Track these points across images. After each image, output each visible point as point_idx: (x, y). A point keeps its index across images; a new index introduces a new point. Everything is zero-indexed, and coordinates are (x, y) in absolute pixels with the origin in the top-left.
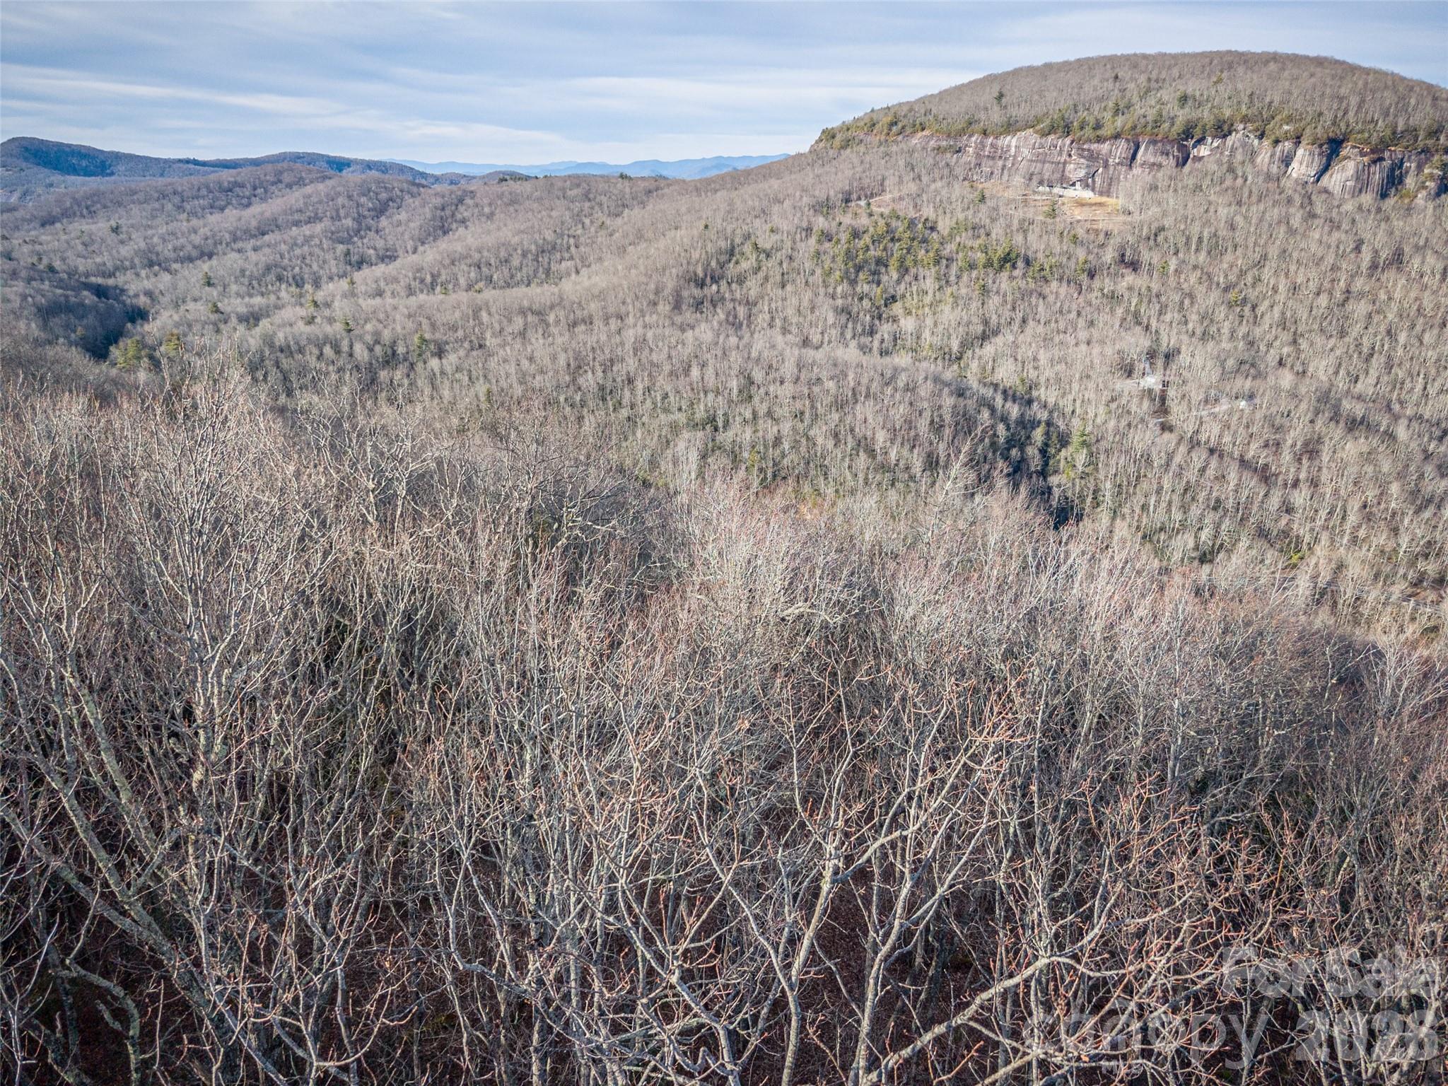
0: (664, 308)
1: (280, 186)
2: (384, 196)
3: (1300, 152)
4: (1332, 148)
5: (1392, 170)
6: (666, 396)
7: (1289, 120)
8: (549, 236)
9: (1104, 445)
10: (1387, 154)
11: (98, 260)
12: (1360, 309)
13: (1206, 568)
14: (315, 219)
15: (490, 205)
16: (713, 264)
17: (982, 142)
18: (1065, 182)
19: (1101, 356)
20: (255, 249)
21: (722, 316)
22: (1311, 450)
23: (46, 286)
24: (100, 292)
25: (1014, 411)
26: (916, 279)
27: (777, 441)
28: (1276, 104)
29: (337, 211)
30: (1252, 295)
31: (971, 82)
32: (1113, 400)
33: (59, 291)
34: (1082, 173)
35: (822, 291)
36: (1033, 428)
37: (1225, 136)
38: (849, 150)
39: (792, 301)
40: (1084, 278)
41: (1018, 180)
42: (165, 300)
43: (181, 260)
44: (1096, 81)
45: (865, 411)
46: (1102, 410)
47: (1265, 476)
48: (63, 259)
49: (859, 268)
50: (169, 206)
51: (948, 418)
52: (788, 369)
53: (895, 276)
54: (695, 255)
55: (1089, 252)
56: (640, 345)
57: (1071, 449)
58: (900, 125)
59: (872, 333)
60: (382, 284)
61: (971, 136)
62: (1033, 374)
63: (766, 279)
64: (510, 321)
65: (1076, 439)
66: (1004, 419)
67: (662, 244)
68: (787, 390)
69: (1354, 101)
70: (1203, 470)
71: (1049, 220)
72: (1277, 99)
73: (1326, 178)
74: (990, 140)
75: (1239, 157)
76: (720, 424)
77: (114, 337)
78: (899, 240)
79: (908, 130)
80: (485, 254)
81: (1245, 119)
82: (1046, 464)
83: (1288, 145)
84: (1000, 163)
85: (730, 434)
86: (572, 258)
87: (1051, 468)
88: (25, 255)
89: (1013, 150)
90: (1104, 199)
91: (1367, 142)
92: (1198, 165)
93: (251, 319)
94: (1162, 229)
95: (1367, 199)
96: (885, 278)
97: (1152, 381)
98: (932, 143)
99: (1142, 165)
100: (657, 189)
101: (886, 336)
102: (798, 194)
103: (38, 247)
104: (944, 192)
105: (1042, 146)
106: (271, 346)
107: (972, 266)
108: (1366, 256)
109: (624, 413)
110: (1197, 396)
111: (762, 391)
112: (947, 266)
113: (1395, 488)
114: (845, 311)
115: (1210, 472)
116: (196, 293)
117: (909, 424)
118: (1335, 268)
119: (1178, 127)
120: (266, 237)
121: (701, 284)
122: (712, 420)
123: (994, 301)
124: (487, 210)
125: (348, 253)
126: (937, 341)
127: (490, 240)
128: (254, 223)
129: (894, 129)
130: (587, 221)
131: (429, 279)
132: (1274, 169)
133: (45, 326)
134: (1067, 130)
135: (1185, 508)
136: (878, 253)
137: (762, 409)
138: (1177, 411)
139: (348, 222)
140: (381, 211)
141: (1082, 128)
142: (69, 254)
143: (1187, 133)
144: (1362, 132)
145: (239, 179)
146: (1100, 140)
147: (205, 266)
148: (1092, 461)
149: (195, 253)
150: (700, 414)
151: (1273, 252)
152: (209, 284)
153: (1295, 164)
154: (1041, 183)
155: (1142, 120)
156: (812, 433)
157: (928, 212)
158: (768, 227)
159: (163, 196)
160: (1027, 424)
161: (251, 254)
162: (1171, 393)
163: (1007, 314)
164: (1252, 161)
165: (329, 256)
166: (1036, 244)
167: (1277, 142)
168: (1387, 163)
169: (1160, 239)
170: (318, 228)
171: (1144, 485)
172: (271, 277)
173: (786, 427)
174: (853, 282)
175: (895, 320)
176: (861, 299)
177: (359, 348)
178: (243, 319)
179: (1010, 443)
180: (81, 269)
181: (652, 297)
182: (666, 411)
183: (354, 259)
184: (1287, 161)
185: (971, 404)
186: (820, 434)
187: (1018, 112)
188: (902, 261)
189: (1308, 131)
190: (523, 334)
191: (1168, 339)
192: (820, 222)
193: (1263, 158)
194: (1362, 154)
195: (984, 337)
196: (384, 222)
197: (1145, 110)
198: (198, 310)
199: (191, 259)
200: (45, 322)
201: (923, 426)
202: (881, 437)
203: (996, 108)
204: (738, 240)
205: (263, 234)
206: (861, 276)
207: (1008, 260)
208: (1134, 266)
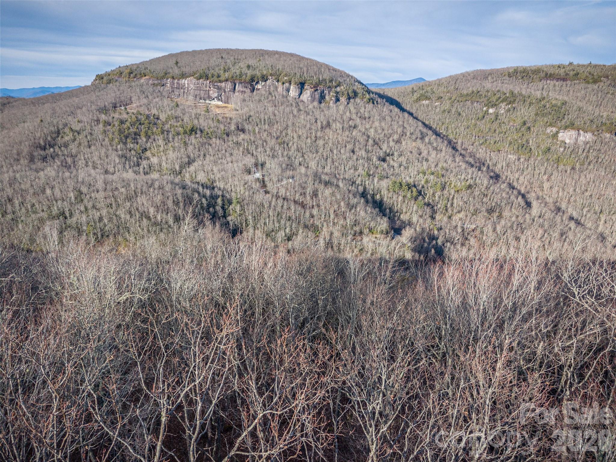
0: (24, 162)
3: (292, 87)
4: (302, 85)
5: (321, 94)
6: (33, 205)
7: (286, 75)
9: (245, 202)
10: (319, 88)
12: (321, 142)
13: (290, 243)
16: (49, 138)
17: (172, 82)
18: (210, 98)
19: (238, 167)
21: (59, 163)
22: (315, 194)
25: (208, 192)
26: (154, 140)
27: (101, 219)
28: (280, 70)
30: (286, 140)
31: (163, 57)
32: (245, 184)
34: (216, 95)
35: (110, 148)
36: (217, 199)
37: (266, 81)
38: (111, 85)
39: (95, 153)
40: (225, 136)
41: (191, 98)
44: (215, 59)
45: (142, 200)
46: (242, 188)
47: (303, 205)
49: (126, 137)
51: (180, 199)
52: (100, 185)
53: (144, 140)
54: (38, 135)
55: (225, 126)
56: (12, 182)
57: (233, 205)
58: (134, 74)
59: (138, 165)
61: (167, 79)
62: (212, 177)
63: (80, 144)
65: (234, 201)
66: (204, 196)
67: (17, 130)
68: (101, 195)
69: (305, 69)
70: (282, 206)
71: (207, 114)
72: (281, 68)
73: (301, 96)
74: (176, 81)
75: (272, 89)
76: (68, 215)
78: (143, 124)
79: (139, 76)
81: (271, 75)
82: (225, 212)
83: (287, 84)
84: (182, 91)
85: (74, 219)
87: (227, 214)
89: (186, 85)
90: (226, 105)
91: (312, 84)
92: (258, 92)
94: (250, 116)
95: (316, 103)
96: (140, 141)
97: (258, 175)
98: (151, 82)
99: (238, 91)
100: (9, 103)
101: (145, 166)
102: (89, 104)
104: (160, 103)
105: (198, 84)
107: (178, 134)
108: (319, 124)
109: (9, 217)
110: (275, 179)
111: (88, 196)
112: (167, 134)
113: (342, 204)
114: (124, 156)
115: (285, 207)
117: (164, 203)
118: (310, 129)
119: (248, 78)
121: (44, 149)
122: (63, 214)
123: (190, 148)
126: (169, 166)
129: (132, 75)
132: (285, 94)
134: (207, 78)
135: (279, 222)
136: (135, 130)
137: (90, 205)
138: (269, 185)
141: (213, 77)
143: (252, 80)
144: (310, 80)
146: (220, 82)
148: (242, 209)
150: (55, 211)
151: (290, 124)
153: (291, 92)
154: (201, 99)
155: (235, 74)
156: (118, 213)
157: (154, 111)
158: (76, 120)
160: (214, 197)
162: (266, 179)
163: (197, 153)
164: (277, 90)
166: (203, 123)
167: (283, 83)
168: (319, 91)
169: (250, 120)
171: (263, 215)
173: (104, 212)
174: (125, 144)
175: (148, 159)
176: (130, 151)
179: (209, 206)
181: (16, 157)
182: (35, 212)
184: (288, 90)
185: (189, 192)
186: (122, 213)
187: (186, 70)
188: (146, 133)
189: (293, 80)
191: (261, 159)
192: (103, 117)
193: (280, 89)
194: (312, 88)
195: (189, 163)
197: (236, 70)
201: (170, 203)
202: (152, 210)
203: (176, 68)
204: (61, 127)
206: (128, 140)
207: (193, 130)
208: (243, 131)
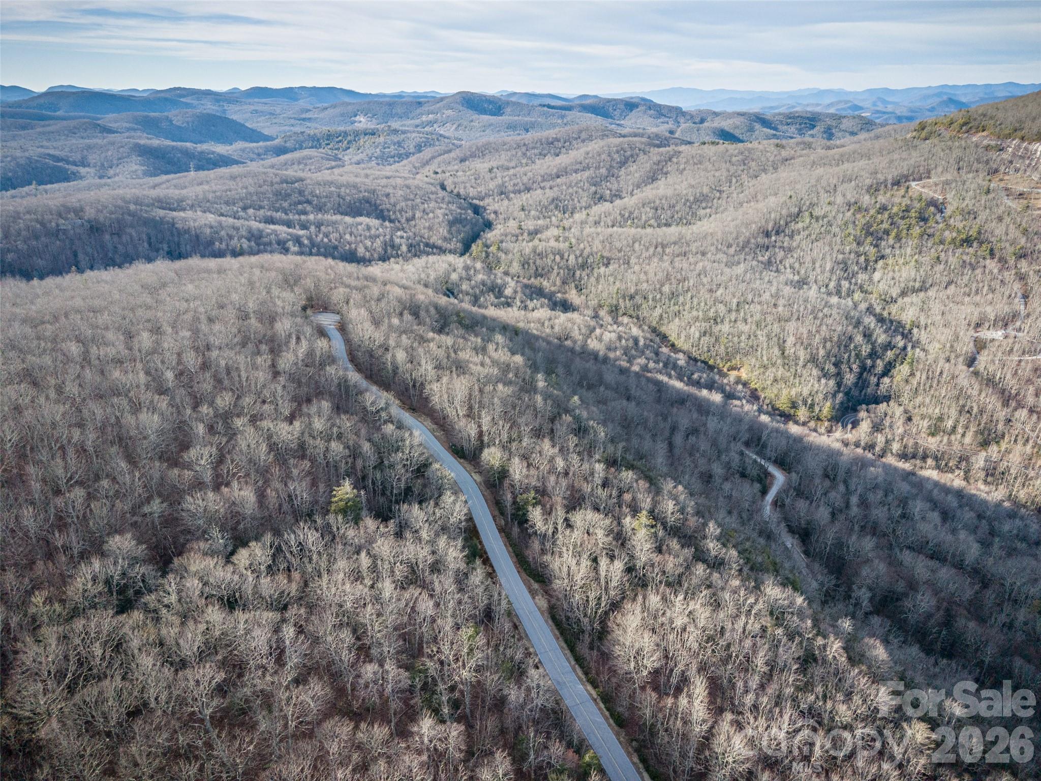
0: (732, 251)
1: (579, 140)
2: (629, 153)
8: (706, 190)
11: (479, 190)
14: (588, 168)
15: (685, 163)
16: (782, 222)
20: (551, 188)
23: (453, 207)
24: (476, 210)
29: (600, 163)
33: (459, 211)
36: (890, 350)
38: (927, 141)
42: (501, 217)
43: (514, 192)
45: (791, 326)
48: (465, 188)
49: (869, 235)
50: (520, 154)
54: (773, 216)
58: (969, 125)
60: (603, 216)
61: (1013, 140)
62: (922, 319)
64: (647, 249)
65: (907, 360)
67: (760, 205)
74: (1025, 145)
77: (475, 237)
79: (974, 130)
80: (663, 201)
86: (710, 207)
87: (887, 373)
88: (449, 184)
93: (534, 233)
96: (883, 243)
98: (985, 142)
103: (456, 180)
106: (535, 252)
116: (516, 214)
120: (559, 180)
121: (767, 236)
124: (682, 167)
125: (595, 193)
127: (670, 192)
128: (555, 171)
129: (964, 128)
130: (734, 180)
131: (627, 215)
133: (450, 232)
136: (887, 226)
139: (603, 171)
140: (623, 164)
142: (467, 185)
145: (558, 136)
147: (525, 197)
149: (522, 188)
152: (523, 210)
157: (948, 196)
158: (828, 200)
159: (519, 146)
160: (886, 347)
161: (547, 191)
165: (586, 194)
166: (1000, 230)
170: (587, 174)
172: (552, 207)
174: (860, 244)
175: (873, 271)
176: (859, 256)
177: (572, 257)
178: (530, 234)
179: (869, 356)
180: (471, 195)
181: (731, 242)
183: (598, 196)
188: (900, 233)
190: (650, 258)
196: (622, 172)
198: (512, 225)
199: (520, 192)
200: (451, 227)
201: (817, 339)
202: (791, 340)
204: (804, 208)
205: (558, 177)
206: (868, 240)
207: (967, 241)
